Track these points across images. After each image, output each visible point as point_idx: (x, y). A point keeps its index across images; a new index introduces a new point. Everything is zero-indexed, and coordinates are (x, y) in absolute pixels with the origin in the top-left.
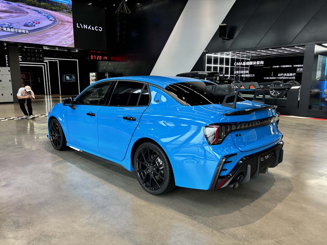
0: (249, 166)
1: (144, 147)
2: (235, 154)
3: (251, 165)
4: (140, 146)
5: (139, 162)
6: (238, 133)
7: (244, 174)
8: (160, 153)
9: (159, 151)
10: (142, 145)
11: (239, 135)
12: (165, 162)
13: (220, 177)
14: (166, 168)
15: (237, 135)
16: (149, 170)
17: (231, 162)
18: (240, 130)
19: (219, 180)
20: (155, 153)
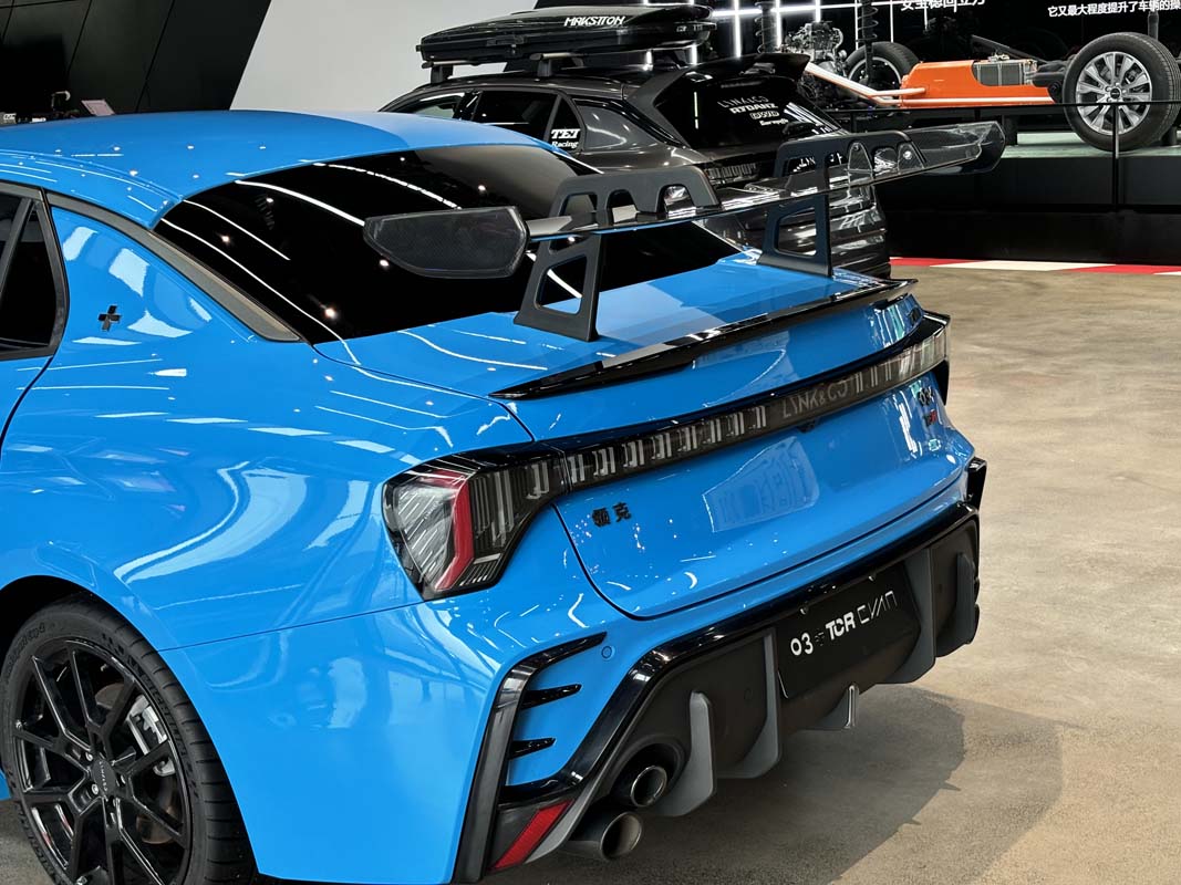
0: (699, 702)
1: (43, 637)
2: (595, 640)
3: (708, 696)
4: (23, 631)
5: (33, 739)
6: (607, 500)
7: (668, 758)
8: (141, 672)
9: (134, 663)
10: (31, 625)
11: (613, 517)
12: (177, 732)
13: (511, 795)
14: (186, 768)
15: (601, 518)
16: (95, 790)
17: (574, 689)
18: (622, 477)
19: (511, 817)
20: (114, 676)
